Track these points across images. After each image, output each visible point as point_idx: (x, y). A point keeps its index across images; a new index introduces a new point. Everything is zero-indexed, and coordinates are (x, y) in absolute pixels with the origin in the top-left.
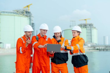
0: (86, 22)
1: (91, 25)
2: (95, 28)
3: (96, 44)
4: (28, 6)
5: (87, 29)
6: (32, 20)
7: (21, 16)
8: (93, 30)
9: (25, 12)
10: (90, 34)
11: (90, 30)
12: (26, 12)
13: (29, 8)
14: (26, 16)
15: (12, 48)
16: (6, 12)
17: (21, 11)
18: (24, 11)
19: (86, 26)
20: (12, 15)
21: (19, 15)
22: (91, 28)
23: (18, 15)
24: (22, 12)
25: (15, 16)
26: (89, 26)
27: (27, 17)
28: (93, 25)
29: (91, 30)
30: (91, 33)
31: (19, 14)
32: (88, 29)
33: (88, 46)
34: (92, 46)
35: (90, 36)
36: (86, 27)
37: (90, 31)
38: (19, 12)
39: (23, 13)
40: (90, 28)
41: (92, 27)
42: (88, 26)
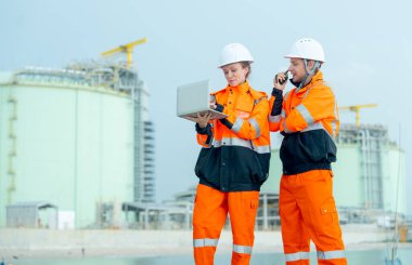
0: (357, 118)
1: (377, 132)
2: (394, 144)
3: (403, 217)
4: (124, 49)
5: (361, 151)
6: (145, 109)
7: (102, 89)
8: (387, 153)
9: (116, 74)
10: (375, 174)
11: (374, 155)
12: (123, 74)
13: (130, 57)
14: (121, 90)
15: (82, 229)
16: (41, 74)
17: (101, 69)
18: (113, 68)
19: (358, 138)
20: (67, 88)
21: (93, 88)
22: (378, 147)
23: (90, 85)
24: (106, 73)
25: (79, 92)
26: (371, 135)
27: (123, 94)
28: (384, 133)
29: (378, 154)
30: (378, 165)
31: (93, 82)
32: (364, 148)
33: (380, 227)
34: (393, 225)
35: (375, 183)
36: (355, 142)
37: (373, 160)
38: (93, 73)
39: (107, 76)
40: (374, 144)
41: (385, 143)
42: (366, 137)
